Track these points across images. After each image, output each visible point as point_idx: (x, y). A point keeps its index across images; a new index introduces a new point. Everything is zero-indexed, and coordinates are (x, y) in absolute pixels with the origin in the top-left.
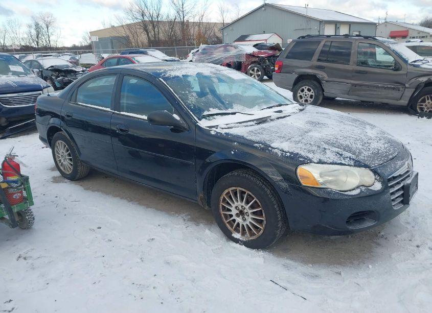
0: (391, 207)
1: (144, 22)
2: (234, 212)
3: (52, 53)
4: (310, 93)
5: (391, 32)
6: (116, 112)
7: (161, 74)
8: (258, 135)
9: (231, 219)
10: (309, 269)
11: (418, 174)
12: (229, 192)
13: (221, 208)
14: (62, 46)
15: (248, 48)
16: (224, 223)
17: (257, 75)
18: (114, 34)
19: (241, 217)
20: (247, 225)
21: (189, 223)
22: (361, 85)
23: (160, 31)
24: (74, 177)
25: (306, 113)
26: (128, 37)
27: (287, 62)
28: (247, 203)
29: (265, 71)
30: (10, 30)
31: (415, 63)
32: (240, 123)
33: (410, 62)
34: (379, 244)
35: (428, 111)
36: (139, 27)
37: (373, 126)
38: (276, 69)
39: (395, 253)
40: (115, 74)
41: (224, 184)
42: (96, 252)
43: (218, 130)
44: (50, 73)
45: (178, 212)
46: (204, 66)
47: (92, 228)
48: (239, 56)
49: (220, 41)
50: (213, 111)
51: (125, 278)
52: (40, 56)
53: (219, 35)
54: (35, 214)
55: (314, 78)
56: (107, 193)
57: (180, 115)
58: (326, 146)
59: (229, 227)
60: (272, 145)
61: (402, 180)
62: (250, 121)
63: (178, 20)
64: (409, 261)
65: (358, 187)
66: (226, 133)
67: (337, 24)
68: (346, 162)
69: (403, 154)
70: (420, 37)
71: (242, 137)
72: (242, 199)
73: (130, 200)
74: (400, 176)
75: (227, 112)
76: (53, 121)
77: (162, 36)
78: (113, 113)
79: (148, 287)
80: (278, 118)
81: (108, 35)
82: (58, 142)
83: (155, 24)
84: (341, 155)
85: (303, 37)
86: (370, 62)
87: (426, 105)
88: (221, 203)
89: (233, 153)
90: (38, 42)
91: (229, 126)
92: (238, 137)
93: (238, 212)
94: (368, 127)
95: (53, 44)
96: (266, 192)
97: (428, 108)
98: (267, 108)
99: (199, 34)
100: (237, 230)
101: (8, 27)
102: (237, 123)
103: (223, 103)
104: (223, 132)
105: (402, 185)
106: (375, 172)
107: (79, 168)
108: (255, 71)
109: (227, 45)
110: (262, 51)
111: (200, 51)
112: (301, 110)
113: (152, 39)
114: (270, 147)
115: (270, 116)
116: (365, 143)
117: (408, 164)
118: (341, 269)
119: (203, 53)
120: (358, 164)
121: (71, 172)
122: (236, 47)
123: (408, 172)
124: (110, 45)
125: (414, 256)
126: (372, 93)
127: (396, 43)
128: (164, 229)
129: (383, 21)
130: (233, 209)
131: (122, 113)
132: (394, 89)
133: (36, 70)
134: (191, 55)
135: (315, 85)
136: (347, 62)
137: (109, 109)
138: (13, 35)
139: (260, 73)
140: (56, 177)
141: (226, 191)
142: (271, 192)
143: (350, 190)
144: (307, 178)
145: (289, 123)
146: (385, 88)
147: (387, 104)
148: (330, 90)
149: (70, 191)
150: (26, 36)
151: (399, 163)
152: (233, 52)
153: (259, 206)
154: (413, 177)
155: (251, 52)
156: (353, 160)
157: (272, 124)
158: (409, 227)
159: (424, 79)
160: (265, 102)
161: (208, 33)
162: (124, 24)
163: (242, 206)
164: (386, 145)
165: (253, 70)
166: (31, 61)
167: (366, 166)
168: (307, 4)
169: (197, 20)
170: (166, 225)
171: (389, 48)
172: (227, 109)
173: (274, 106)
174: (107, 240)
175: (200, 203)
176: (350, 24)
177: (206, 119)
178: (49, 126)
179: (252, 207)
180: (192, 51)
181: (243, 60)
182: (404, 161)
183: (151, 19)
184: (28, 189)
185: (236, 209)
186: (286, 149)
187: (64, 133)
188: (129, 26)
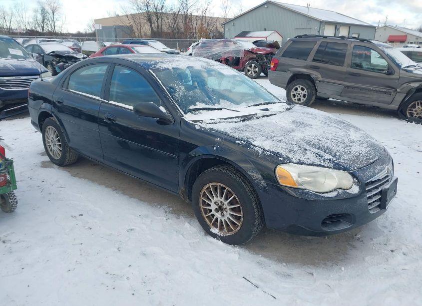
0: (367, 211)
1: (148, 13)
2: (213, 207)
3: (56, 38)
4: (303, 93)
5: (390, 36)
6: (105, 101)
7: (151, 65)
8: (241, 132)
9: (210, 214)
10: (283, 268)
11: (397, 179)
12: (209, 188)
13: (201, 202)
14: (67, 32)
15: (247, 44)
16: (203, 217)
17: (254, 71)
18: (119, 23)
19: (220, 212)
20: (225, 221)
21: (170, 216)
22: (353, 87)
23: (164, 23)
24: (62, 163)
25: (293, 112)
26: (132, 27)
27: (283, 60)
28: (227, 199)
29: (262, 68)
30: (17, 14)
31: (408, 69)
32: (225, 119)
33: (403, 67)
34: (354, 247)
35: (418, 116)
36: (143, 17)
37: (357, 129)
38: (272, 66)
39: (369, 257)
40: (107, 63)
41: (205, 179)
42: (75, 239)
43: (202, 125)
44: (51, 58)
45: (161, 204)
46: (196, 60)
47: (74, 215)
48: (238, 52)
49: (221, 36)
50: (200, 105)
51: (100, 266)
52: (43, 41)
53: (221, 29)
54: (18, 198)
55: (308, 77)
56: (93, 181)
57: (166, 108)
58: (307, 147)
59: (208, 222)
60: (254, 143)
61: (381, 185)
62: (235, 117)
63: (182, 12)
64: (381, 265)
65: (335, 190)
66: (209, 129)
67: (337, 25)
68: (326, 164)
69: (384, 158)
70: (418, 43)
71: (226, 134)
72: (222, 195)
73: (115, 189)
74: (379, 180)
75: (213, 107)
76: (45, 107)
77: (165, 28)
78: (102, 102)
79: (122, 277)
80: (263, 116)
81: (112, 24)
82: (49, 127)
83: (159, 15)
84: (321, 156)
85: (300, 37)
86: (365, 65)
87: (416, 111)
88: (201, 198)
89: (215, 148)
90: (43, 27)
91: (214, 121)
92: (222, 133)
93: (217, 207)
94: (352, 129)
95: (57, 30)
96: (245, 189)
97: (417, 114)
98: (254, 105)
99: (202, 28)
100: (215, 225)
101: (14, 10)
102: (222, 119)
103: (210, 98)
104: (208, 127)
105: (380, 189)
106: (354, 175)
107: (68, 155)
108: (253, 67)
109: (227, 40)
110: (261, 48)
111: (200, 44)
112: (288, 109)
113: (155, 30)
114: (252, 145)
115: (256, 114)
116: (347, 146)
117: (388, 169)
118: (314, 270)
119: (202, 47)
120: (338, 167)
121: (59, 157)
122: (235, 43)
123: (387, 176)
124: (113, 34)
125: (387, 261)
126: (364, 95)
127: (392, 48)
128: (144, 220)
129: (383, 25)
130: (212, 204)
131: (110, 102)
132: (385, 93)
133: (35, 55)
134: (191, 48)
135: (308, 85)
136: (341, 63)
137: (98, 98)
138: (19, 19)
139: (257, 70)
140: (46, 162)
141: (207, 186)
142: (249, 189)
143: (327, 192)
144: (285, 177)
145: (274, 122)
146: (377, 92)
147: (378, 107)
148: (324, 90)
149: (57, 176)
150: (31, 20)
151: (379, 168)
152: (232, 47)
153: (237, 203)
154: (392, 182)
155: (250, 48)
156: (333, 162)
157: (257, 121)
158: (386, 231)
159: (416, 85)
160: (253, 100)
161: (211, 27)
162: (128, 14)
163: (221, 202)
164: (367, 150)
165: (251, 67)
166: (34, 45)
167: (345, 169)
168: (309, 3)
169: (200, 13)
170: (147, 216)
171: (383, 52)
172: (214, 104)
173: (261, 104)
174: (86, 228)
175: (181, 196)
176: (349, 26)
177: (192, 113)
178: (40, 111)
179: (231, 203)
180: (193, 44)
181: (241, 55)
182: (384, 165)
183: (155, 10)
184: (12, 173)
185: (216, 204)
186: (267, 148)
187: (55, 118)
188: (133, 16)
